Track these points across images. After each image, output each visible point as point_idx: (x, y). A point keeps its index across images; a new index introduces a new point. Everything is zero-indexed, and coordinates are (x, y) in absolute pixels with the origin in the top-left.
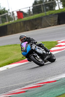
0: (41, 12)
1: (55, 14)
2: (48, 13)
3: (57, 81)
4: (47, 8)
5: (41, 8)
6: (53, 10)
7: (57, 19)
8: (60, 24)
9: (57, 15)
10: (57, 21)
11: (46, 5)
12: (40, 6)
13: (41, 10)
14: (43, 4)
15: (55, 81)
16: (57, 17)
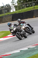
0: (2, 13)
1: (11, 15)
2: (6, 14)
3: (11, 54)
4: (6, 11)
5: (2, 11)
6: (9, 12)
7: (11, 18)
8: (13, 21)
9: (12, 15)
10: (11, 19)
11: (6, 9)
12: (2, 9)
13: (2, 12)
14: (4, 8)
15: (10, 55)
16: (12, 16)
